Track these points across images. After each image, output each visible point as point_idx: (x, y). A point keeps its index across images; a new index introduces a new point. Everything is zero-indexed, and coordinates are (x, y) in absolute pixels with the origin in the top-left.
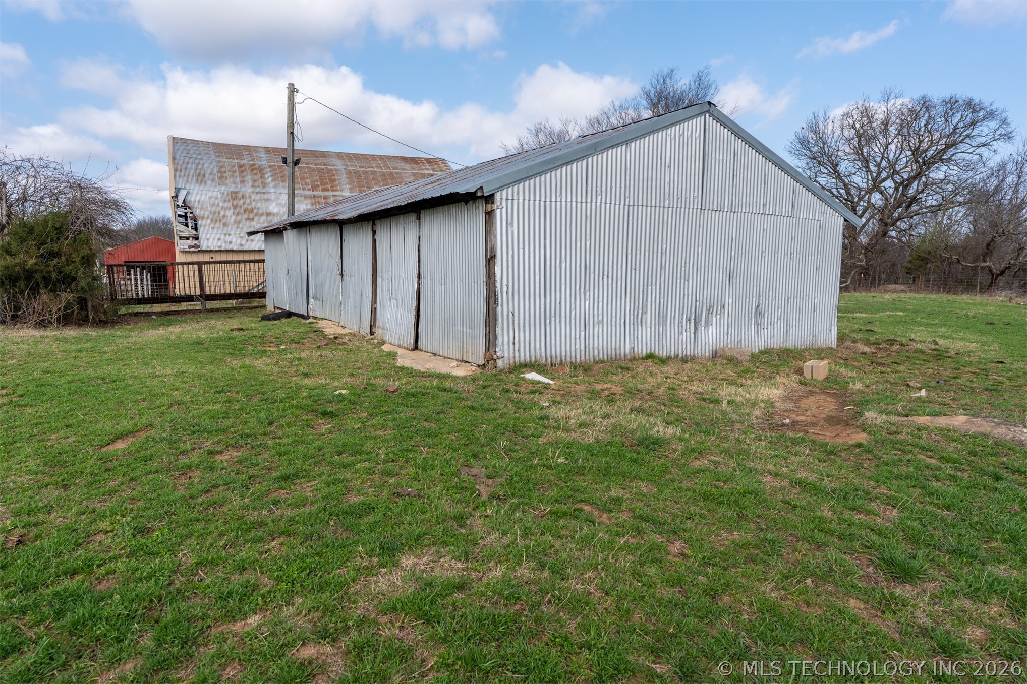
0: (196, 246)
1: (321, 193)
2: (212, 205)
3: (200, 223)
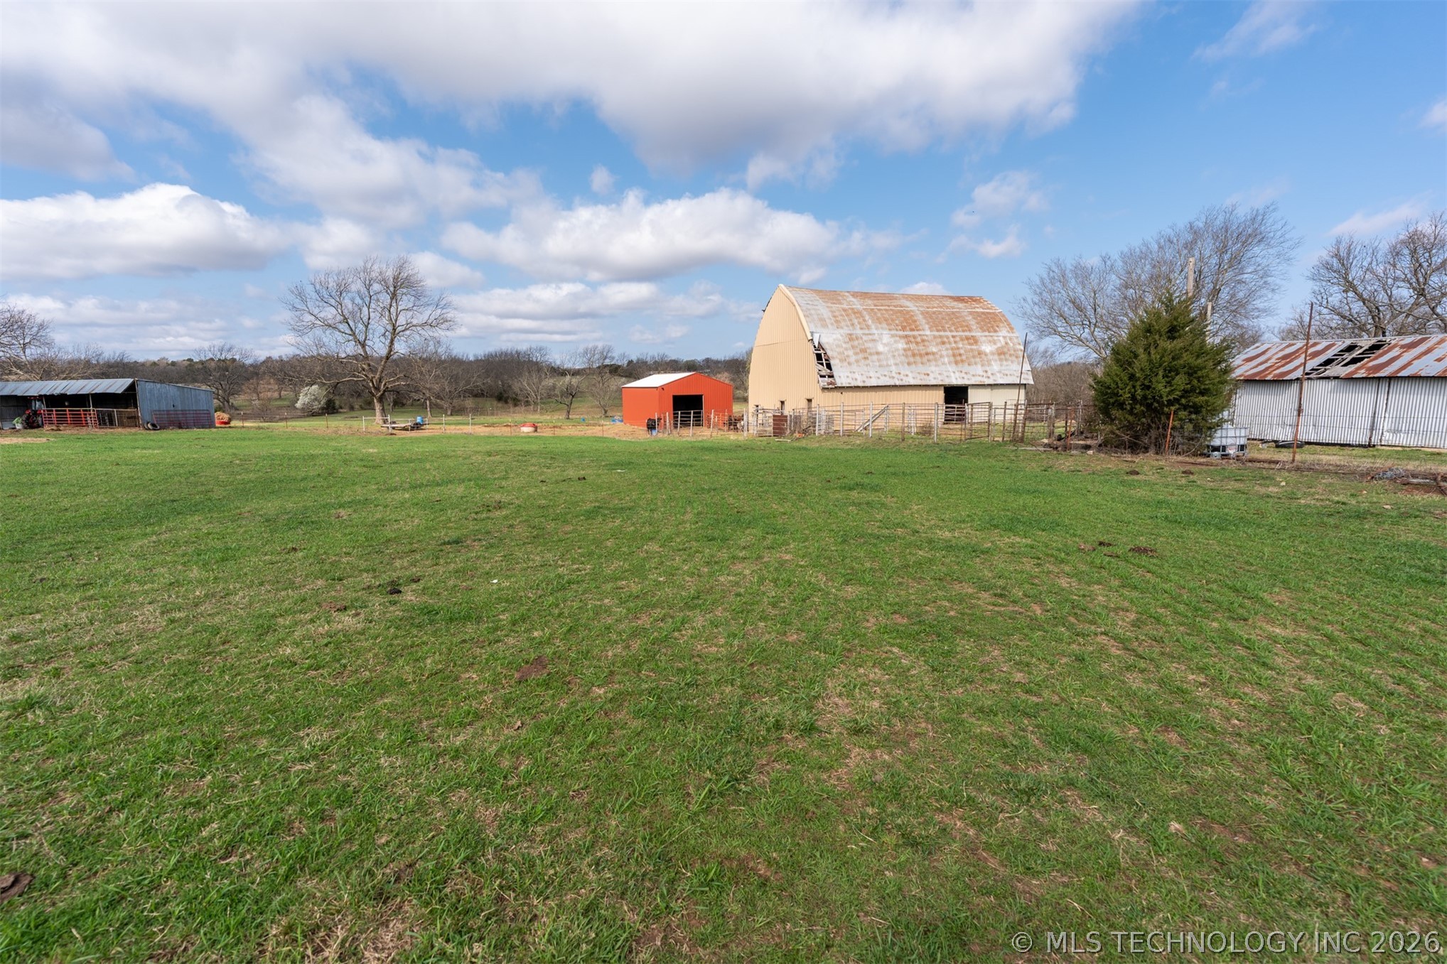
0: (831, 383)
1: (911, 333)
2: (838, 346)
3: (832, 362)
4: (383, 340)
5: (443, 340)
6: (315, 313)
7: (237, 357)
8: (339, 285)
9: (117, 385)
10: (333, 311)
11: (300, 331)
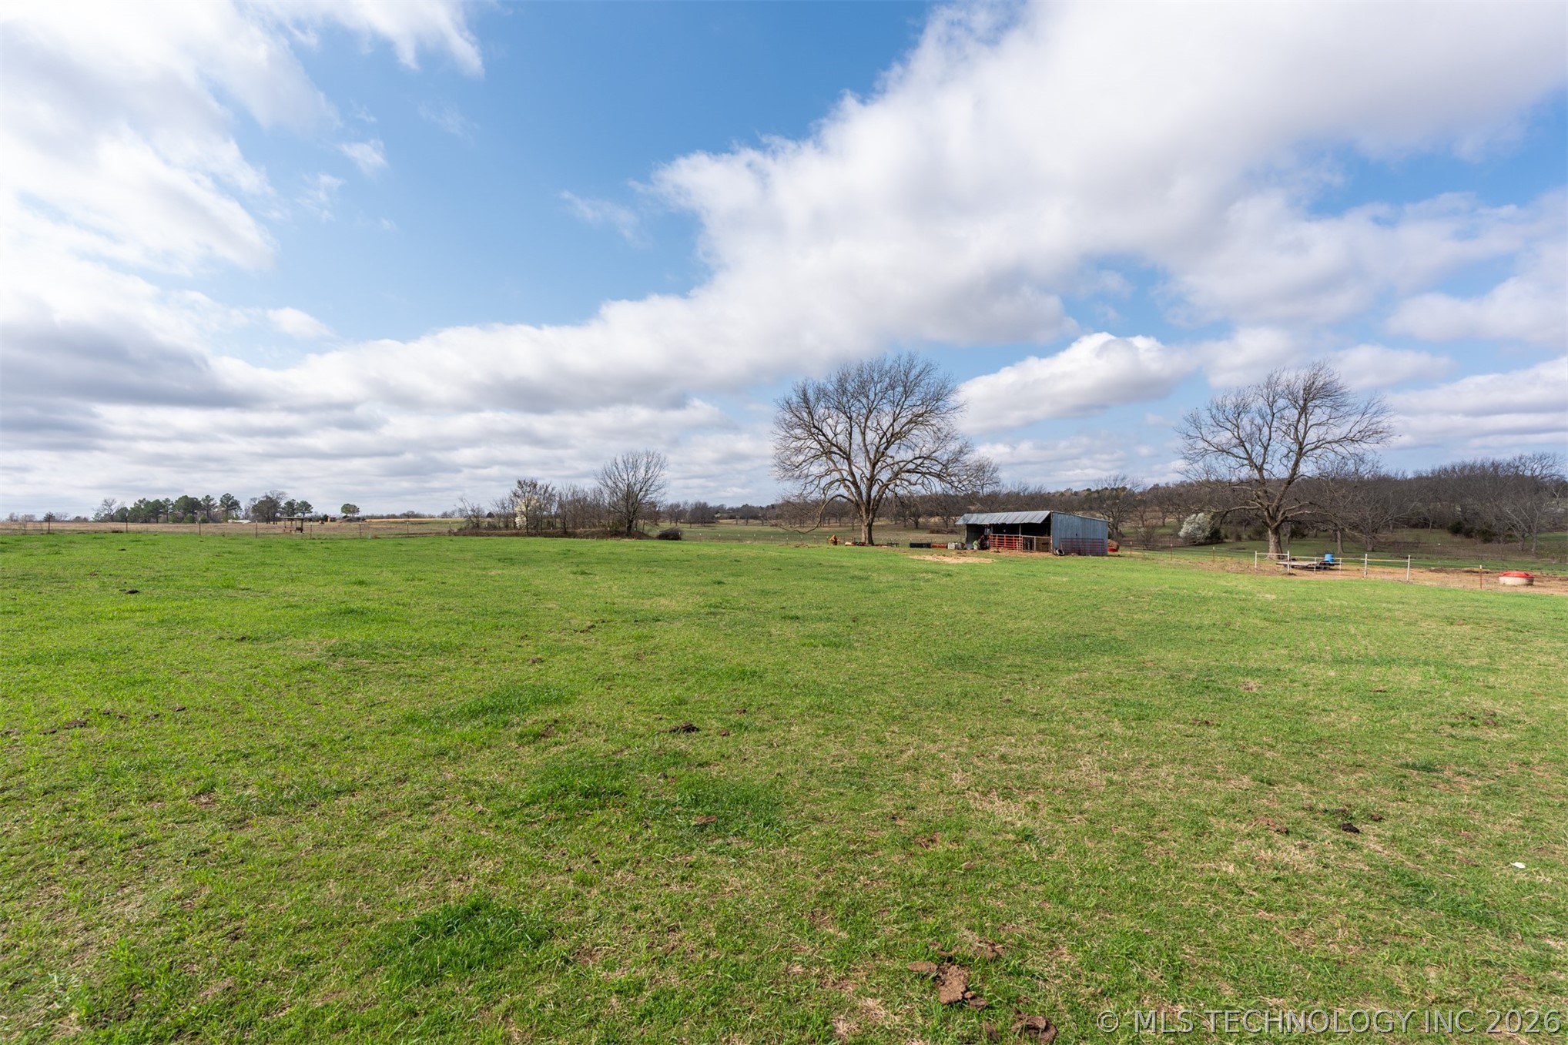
4: (1285, 462)
5: (1369, 457)
6: (1209, 439)
7: (1128, 487)
8: (1236, 407)
9: (1038, 516)
10: (1229, 435)
11: (1192, 460)
